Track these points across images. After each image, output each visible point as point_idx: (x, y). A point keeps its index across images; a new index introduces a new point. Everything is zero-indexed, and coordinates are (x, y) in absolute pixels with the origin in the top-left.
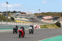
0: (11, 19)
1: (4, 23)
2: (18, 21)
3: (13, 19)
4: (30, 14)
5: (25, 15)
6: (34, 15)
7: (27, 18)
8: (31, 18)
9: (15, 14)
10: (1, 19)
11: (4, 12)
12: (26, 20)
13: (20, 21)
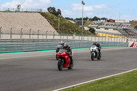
0: (90, 30)
1: (77, 38)
2: (101, 35)
3: (92, 31)
4: (122, 22)
5: (113, 24)
6: (129, 25)
7: (116, 29)
8: (124, 29)
9: (96, 22)
10: (73, 31)
11: (77, 19)
12: (116, 32)
13: (104, 35)
